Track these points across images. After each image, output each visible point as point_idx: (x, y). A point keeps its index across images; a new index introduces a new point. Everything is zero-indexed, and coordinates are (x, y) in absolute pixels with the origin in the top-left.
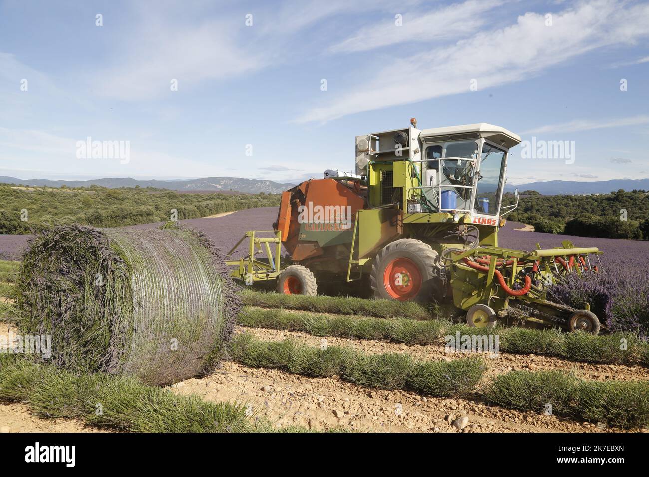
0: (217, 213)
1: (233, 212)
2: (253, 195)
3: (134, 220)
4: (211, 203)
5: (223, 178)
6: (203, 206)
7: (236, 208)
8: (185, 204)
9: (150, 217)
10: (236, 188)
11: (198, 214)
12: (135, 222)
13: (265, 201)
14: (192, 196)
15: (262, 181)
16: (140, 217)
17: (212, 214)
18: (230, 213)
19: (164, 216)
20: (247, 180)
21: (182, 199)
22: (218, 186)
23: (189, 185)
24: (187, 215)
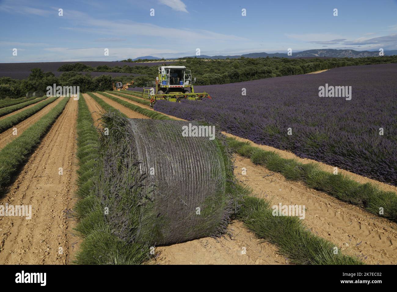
0: (315, 71)
1: (327, 70)
2: (341, 58)
3: (259, 76)
4: (311, 64)
5: (320, 50)
6: (306, 66)
7: (329, 67)
8: (295, 66)
9: (270, 74)
10: (328, 55)
11: (302, 71)
12: (260, 78)
13: (349, 63)
14: (299, 61)
15: (346, 51)
16: (263, 74)
17: (312, 71)
18: (325, 71)
19: (279, 73)
20: (336, 50)
21: (292, 63)
22: (317, 55)
23: (298, 55)
24: (294, 72)
